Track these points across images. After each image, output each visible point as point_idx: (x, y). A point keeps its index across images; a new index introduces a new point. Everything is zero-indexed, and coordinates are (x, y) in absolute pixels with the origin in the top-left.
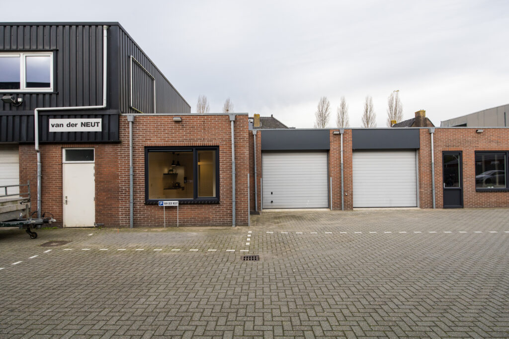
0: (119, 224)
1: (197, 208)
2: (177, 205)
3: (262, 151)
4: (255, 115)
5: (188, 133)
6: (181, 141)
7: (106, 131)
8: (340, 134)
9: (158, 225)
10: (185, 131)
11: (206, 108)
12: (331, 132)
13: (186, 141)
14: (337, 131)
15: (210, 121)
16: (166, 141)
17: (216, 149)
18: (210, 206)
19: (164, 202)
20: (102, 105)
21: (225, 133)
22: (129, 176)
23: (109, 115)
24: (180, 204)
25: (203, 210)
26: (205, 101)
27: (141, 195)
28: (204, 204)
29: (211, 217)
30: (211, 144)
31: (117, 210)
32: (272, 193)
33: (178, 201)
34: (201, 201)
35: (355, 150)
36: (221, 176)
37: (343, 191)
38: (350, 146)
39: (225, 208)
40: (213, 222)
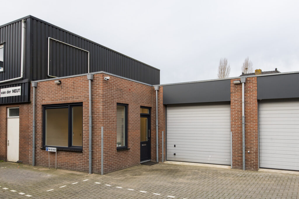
0: (29, 162)
1: (69, 155)
4: (256, 71)
5: (65, 93)
7: (23, 95)
8: (241, 84)
10: (63, 91)
13: (63, 100)
16: (53, 100)
17: (81, 105)
18: (77, 154)
19: (49, 148)
20: (20, 76)
23: (24, 83)
24: (57, 150)
25: (72, 157)
29: (77, 163)
31: (29, 152)
32: (175, 146)
33: (55, 148)
36: (84, 128)
37: (244, 148)
39: (86, 156)
40: (78, 168)
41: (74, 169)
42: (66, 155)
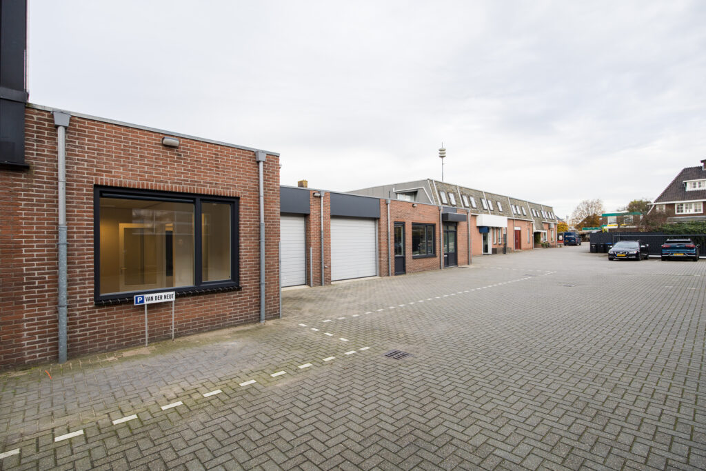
0: (24, 359)
1: (204, 301)
2: (173, 299)
5: (189, 170)
6: (176, 183)
8: (320, 197)
9: (127, 344)
10: (183, 166)
12: (312, 194)
13: (185, 184)
14: (317, 193)
15: (226, 156)
16: (147, 180)
17: (234, 202)
18: (226, 295)
19: (147, 296)
21: (249, 178)
22: (58, 246)
24: (176, 297)
25: (215, 303)
27: (85, 288)
28: (219, 292)
29: (227, 313)
30: (227, 193)
31: (17, 327)
33: (173, 293)
34: (210, 287)
36: (243, 245)
37: (323, 263)
39: (248, 295)
40: (230, 320)
41: (220, 326)
42: (195, 302)
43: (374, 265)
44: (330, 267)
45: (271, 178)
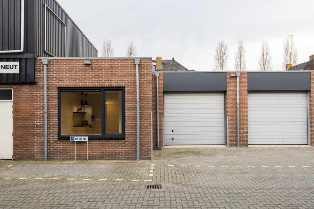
0: (35, 157)
1: (105, 143)
2: (87, 140)
3: (164, 91)
4: (157, 58)
5: (97, 75)
6: (90, 83)
7: (24, 73)
8: (236, 77)
9: (69, 158)
10: (94, 73)
11: (110, 52)
12: (228, 75)
13: (95, 83)
14: (233, 74)
15: (117, 64)
16: (78, 83)
17: (122, 90)
18: (117, 141)
19: (75, 137)
20: (20, 49)
21: (131, 75)
22: (44, 113)
23: (26, 59)
24: (89, 139)
25: (110, 145)
26: (109, 45)
27: (54, 131)
28: (111, 139)
29: (117, 152)
30: (117, 85)
31: (33, 144)
32: (173, 131)
33: (87, 137)
34: (109, 137)
35: (250, 92)
36: (127, 114)
37: (238, 129)
38: (245, 88)
39: (130, 143)
40: (119, 156)
41: (113, 158)
42: (100, 143)
43: (306, 134)
44: (247, 133)
45: (145, 73)
